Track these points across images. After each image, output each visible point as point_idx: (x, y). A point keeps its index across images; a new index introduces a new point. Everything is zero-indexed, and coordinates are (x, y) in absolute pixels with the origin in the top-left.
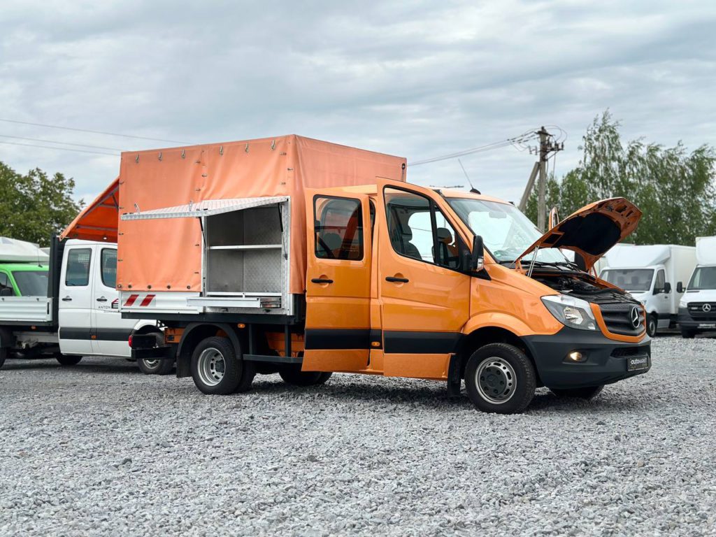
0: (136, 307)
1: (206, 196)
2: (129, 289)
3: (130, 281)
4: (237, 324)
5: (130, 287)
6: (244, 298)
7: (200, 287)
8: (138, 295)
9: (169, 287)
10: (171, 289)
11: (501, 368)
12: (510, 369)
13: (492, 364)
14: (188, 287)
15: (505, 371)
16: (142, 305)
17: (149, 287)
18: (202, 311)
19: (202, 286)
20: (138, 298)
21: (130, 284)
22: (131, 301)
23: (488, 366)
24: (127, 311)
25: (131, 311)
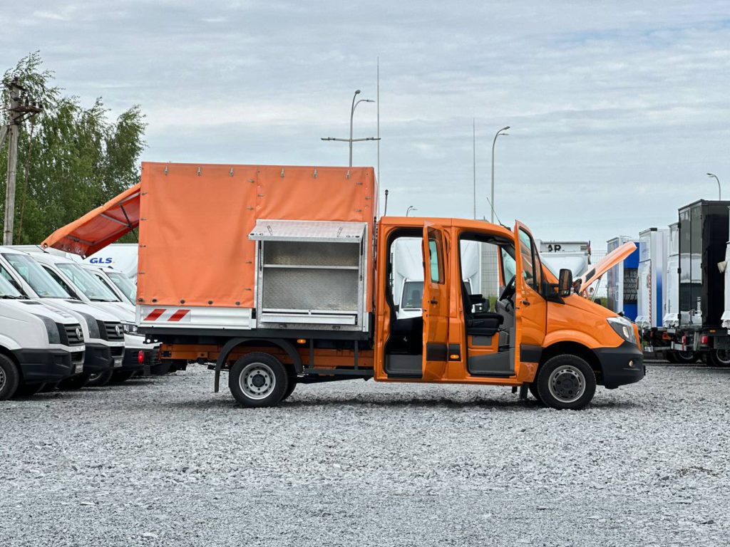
0: (163, 322)
1: (263, 215)
2: (153, 303)
3: (155, 295)
4: (297, 339)
5: (155, 301)
6: (310, 315)
7: (253, 304)
8: (164, 310)
9: (210, 303)
10: (213, 305)
11: (573, 373)
12: (580, 374)
13: (565, 371)
14: (238, 303)
15: (577, 376)
16: (169, 320)
17: (183, 302)
18: (255, 327)
19: (255, 302)
20: (165, 313)
21: (154, 298)
22: (154, 316)
23: (561, 373)
24: (151, 326)
25: (155, 326)
